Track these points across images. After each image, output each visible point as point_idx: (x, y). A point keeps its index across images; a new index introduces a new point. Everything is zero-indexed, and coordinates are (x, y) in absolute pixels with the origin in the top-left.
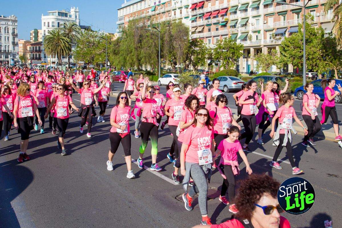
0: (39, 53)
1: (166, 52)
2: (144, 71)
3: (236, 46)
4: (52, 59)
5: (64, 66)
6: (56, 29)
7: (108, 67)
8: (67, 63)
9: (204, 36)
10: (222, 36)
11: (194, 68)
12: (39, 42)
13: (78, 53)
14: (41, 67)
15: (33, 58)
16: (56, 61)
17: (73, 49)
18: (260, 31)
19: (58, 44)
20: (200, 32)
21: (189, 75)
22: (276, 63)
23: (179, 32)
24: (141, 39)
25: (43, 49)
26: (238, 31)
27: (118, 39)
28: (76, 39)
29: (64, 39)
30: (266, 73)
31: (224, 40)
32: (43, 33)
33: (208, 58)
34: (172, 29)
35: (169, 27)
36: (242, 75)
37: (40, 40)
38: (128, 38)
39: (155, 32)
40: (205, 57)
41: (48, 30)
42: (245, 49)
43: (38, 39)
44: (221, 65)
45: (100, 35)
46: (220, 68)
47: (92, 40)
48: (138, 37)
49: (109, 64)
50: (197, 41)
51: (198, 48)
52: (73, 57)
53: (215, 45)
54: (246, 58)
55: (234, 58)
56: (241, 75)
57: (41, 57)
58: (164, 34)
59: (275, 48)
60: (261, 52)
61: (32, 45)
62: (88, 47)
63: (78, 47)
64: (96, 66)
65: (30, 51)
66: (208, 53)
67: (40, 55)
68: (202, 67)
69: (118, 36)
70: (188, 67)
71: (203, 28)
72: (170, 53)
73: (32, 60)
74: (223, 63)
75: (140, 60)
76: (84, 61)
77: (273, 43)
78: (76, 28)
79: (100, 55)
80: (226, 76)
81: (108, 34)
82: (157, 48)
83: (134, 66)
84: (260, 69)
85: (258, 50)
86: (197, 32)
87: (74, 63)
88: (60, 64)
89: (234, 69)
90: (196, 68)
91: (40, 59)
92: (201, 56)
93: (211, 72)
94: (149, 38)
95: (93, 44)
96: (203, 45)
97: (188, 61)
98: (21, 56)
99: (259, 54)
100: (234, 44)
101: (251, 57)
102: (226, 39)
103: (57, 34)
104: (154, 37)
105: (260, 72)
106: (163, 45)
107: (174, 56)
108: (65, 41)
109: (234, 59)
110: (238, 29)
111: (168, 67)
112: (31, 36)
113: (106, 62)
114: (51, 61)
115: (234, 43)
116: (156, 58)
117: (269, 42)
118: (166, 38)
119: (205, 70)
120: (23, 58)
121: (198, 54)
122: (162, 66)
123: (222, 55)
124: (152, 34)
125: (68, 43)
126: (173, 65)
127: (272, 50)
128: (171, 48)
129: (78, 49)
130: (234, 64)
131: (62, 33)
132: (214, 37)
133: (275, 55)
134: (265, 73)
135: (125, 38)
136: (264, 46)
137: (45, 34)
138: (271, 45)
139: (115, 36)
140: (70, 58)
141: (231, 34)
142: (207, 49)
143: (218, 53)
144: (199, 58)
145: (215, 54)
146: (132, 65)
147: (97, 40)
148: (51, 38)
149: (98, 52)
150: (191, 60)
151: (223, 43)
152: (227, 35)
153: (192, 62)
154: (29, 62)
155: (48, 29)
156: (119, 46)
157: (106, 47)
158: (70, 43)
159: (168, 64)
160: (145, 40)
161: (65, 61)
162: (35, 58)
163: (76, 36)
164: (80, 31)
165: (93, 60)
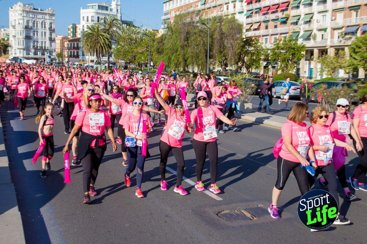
0: (78, 51)
1: (216, 51)
2: (190, 73)
3: (297, 46)
4: (90, 57)
5: (104, 65)
6: (95, 24)
7: (151, 67)
8: (107, 62)
9: (260, 35)
10: (281, 34)
11: (247, 70)
12: (78, 38)
13: (118, 51)
14: (78, 65)
15: (70, 56)
16: (95, 59)
17: (113, 46)
18: (326, 29)
19: (97, 41)
20: (255, 30)
21: (241, 79)
22: (344, 67)
23: (231, 29)
24: (188, 36)
25: (81, 46)
26: (300, 28)
27: (162, 36)
28: (117, 36)
29: (104, 36)
30: (332, 78)
31: (283, 39)
32: (82, 28)
33: (264, 59)
34: (224, 25)
35: (221, 23)
36: (303, 80)
37: (79, 36)
38: (174, 35)
39: (204, 28)
40: (260, 59)
41: (87, 26)
42: (307, 50)
43: (77, 35)
44: (279, 68)
45: (143, 32)
46: (277, 71)
47: (134, 36)
48: (185, 34)
49: (152, 64)
50: (251, 39)
51: (252, 48)
52: (113, 55)
53: (272, 45)
54: (308, 60)
55: (294, 60)
56: (301, 80)
57: (79, 54)
58: (215, 31)
59: (343, 49)
60: (327, 53)
61: (69, 41)
62: (130, 45)
63: (119, 44)
64: (138, 65)
65: (67, 48)
66: (264, 53)
67: (78, 53)
68: (257, 69)
69: (163, 33)
70: (241, 69)
71: (260, 25)
72: (220, 52)
73: (69, 58)
74: (281, 66)
75: (186, 61)
76: (124, 60)
77: (342, 44)
78: (118, 23)
79: (142, 53)
80: (284, 80)
81: (151, 30)
82: (205, 47)
83: (179, 68)
84: (324, 73)
85: (323, 52)
86: (252, 29)
87: (114, 62)
88: (99, 63)
89: (293, 73)
90: (249, 70)
91: (78, 56)
92: (256, 57)
93: (266, 75)
94: (197, 36)
95: (135, 42)
96: (259, 44)
97: (240, 62)
98: (58, 53)
99: (324, 56)
100: (294, 44)
101: (314, 59)
102: (285, 37)
103: (97, 30)
104: (202, 34)
105: (325, 77)
106: (213, 44)
107: (224, 56)
108: (104, 38)
109: (294, 62)
110: (300, 26)
111: (218, 68)
112: (69, 32)
113: (149, 62)
114: (90, 60)
115: (294, 42)
116: (205, 58)
117: (336, 42)
118: (217, 36)
119: (260, 73)
120: (60, 55)
121: (253, 54)
122: (211, 68)
123: (280, 57)
124: (201, 31)
125: (108, 39)
126: (223, 67)
127: (340, 51)
128: (222, 48)
129: (119, 47)
130: (295, 67)
131: (102, 28)
132: (272, 35)
133: (343, 58)
134: (330, 78)
135: (170, 35)
136: (331, 47)
137: (83, 30)
138: (339, 46)
139: (159, 32)
140: (110, 56)
141: (291, 32)
142: (263, 50)
143: (276, 54)
144: (253, 59)
145: (272, 56)
146: (177, 65)
147: (139, 37)
148: (91, 34)
149: (140, 50)
150: (244, 62)
151: (281, 42)
152: (287, 33)
153: (246, 64)
154: (67, 60)
155: (87, 24)
156: (163, 44)
157: (148, 45)
158: (110, 40)
159: (218, 66)
160: (193, 38)
161: (105, 60)
162: (72, 56)
163: (117, 32)
164: (121, 27)
165: (135, 59)
